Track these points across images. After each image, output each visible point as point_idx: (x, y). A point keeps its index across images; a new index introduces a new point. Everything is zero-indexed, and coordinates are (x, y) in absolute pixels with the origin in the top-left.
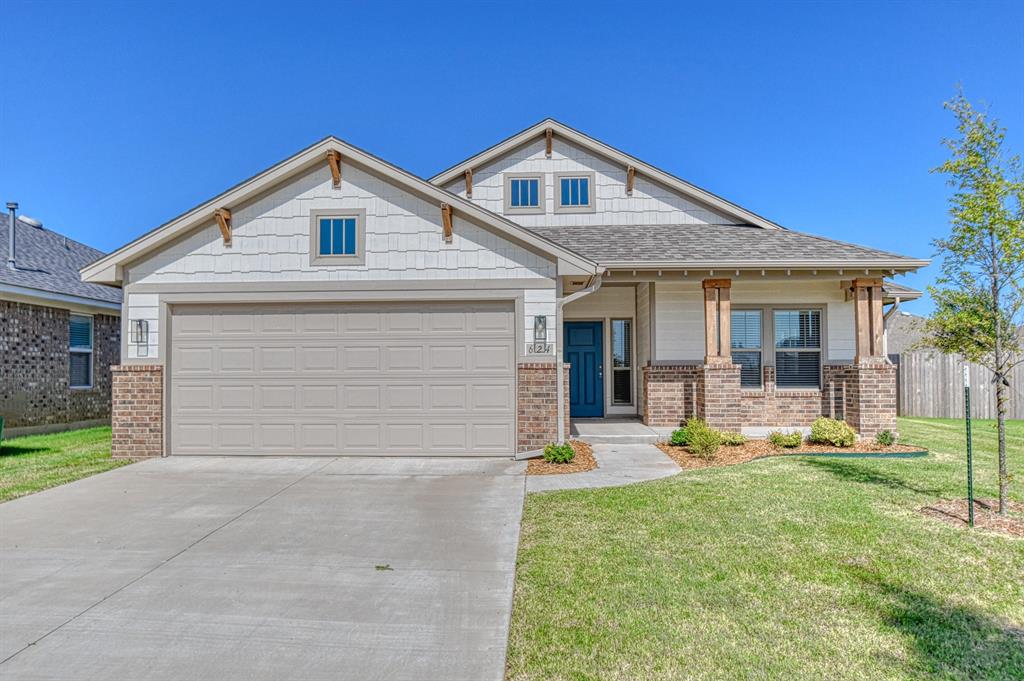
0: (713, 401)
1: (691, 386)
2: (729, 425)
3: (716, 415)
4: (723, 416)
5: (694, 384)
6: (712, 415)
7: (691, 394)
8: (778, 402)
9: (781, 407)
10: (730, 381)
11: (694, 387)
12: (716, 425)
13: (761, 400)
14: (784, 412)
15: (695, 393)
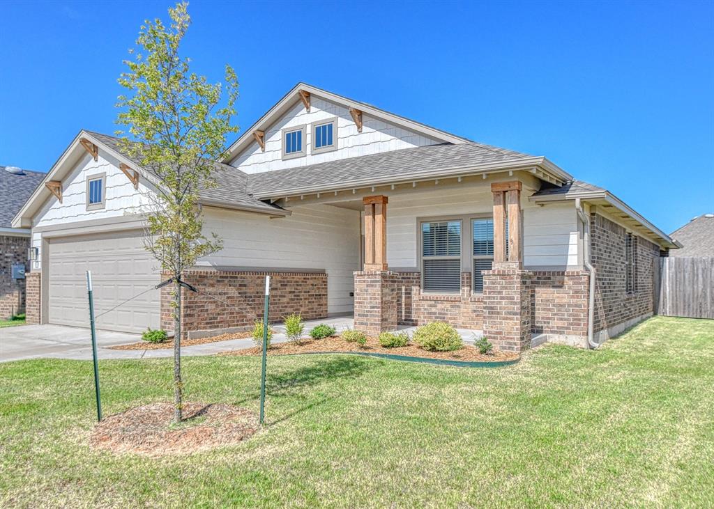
0: (360, 303)
1: (401, 289)
2: (371, 324)
3: (364, 315)
4: (367, 316)
5: (403, 288)
6: (359, 315)
7: (401, 297)
8: (472, 306)
9: (475, 311)
10: (372, 286)
11: (403, 291)
12: (362, 324)
13: (457, 303)
14: (477, 316)
15: (404, 296)
